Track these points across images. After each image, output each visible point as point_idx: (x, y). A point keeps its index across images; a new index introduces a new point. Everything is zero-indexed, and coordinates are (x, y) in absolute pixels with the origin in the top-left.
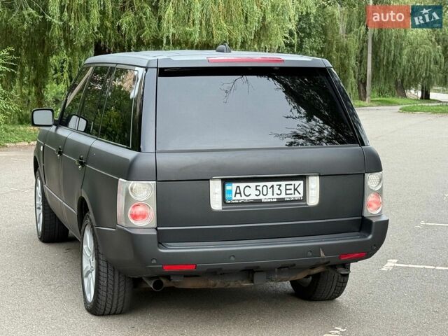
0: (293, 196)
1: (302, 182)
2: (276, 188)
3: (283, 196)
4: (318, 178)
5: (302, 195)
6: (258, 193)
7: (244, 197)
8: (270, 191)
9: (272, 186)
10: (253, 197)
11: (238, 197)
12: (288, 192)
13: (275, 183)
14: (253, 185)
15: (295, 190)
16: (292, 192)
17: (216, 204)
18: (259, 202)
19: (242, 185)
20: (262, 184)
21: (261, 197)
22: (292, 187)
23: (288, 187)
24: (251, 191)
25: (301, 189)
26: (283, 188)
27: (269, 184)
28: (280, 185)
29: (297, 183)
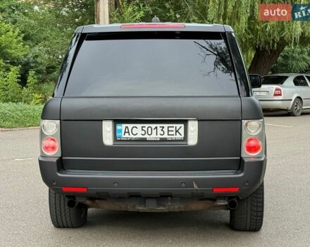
0: (175, 136)
1: (183, 125)
2: (159, 129)
3: (166, 136)
4: (197, 122)
5: (183, 136)
6: (143, 132)
7: (132, 136)
8: (154, 132)
9: (156, 128)
10: (139, 136)
11: (127, 135)
12: (170, 133)
13: (158, 126)
14: (139, 126)
15: (177, 131)
16: (174, 133)
17: (108, 140)
18: (144, 140)
19: (130, 126)
20: (147, 126)
21: (146, 136)
22: (174, 129)
23: (170, 129)
24: (138, 131)
25: (182, 131)
26: (166, 130)
27: (153, 126)
28: (163, 127)
29: (178, 126)
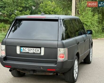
0: (37, 52)
2: (33, 50)
3: (35, 52)
4: (44, 48)
5: (40, 52)
6: (28, 50)
7: (25, 51)
8: (31, 50)
9: (32, 49)
11: (24, 51)
12: (36, 51)
13: (33, 48)
14: (27, 48)
15: (38, 51)
16: (37, 51)
17: (18, 52)
19: (25, 48)
20: (29, 48)
21: (29, 52)
22: (37, 50)
23: (36, 50)
25: (39, 50)
26: (35, 50)
27: (31, 48)
28: (34, 49)
